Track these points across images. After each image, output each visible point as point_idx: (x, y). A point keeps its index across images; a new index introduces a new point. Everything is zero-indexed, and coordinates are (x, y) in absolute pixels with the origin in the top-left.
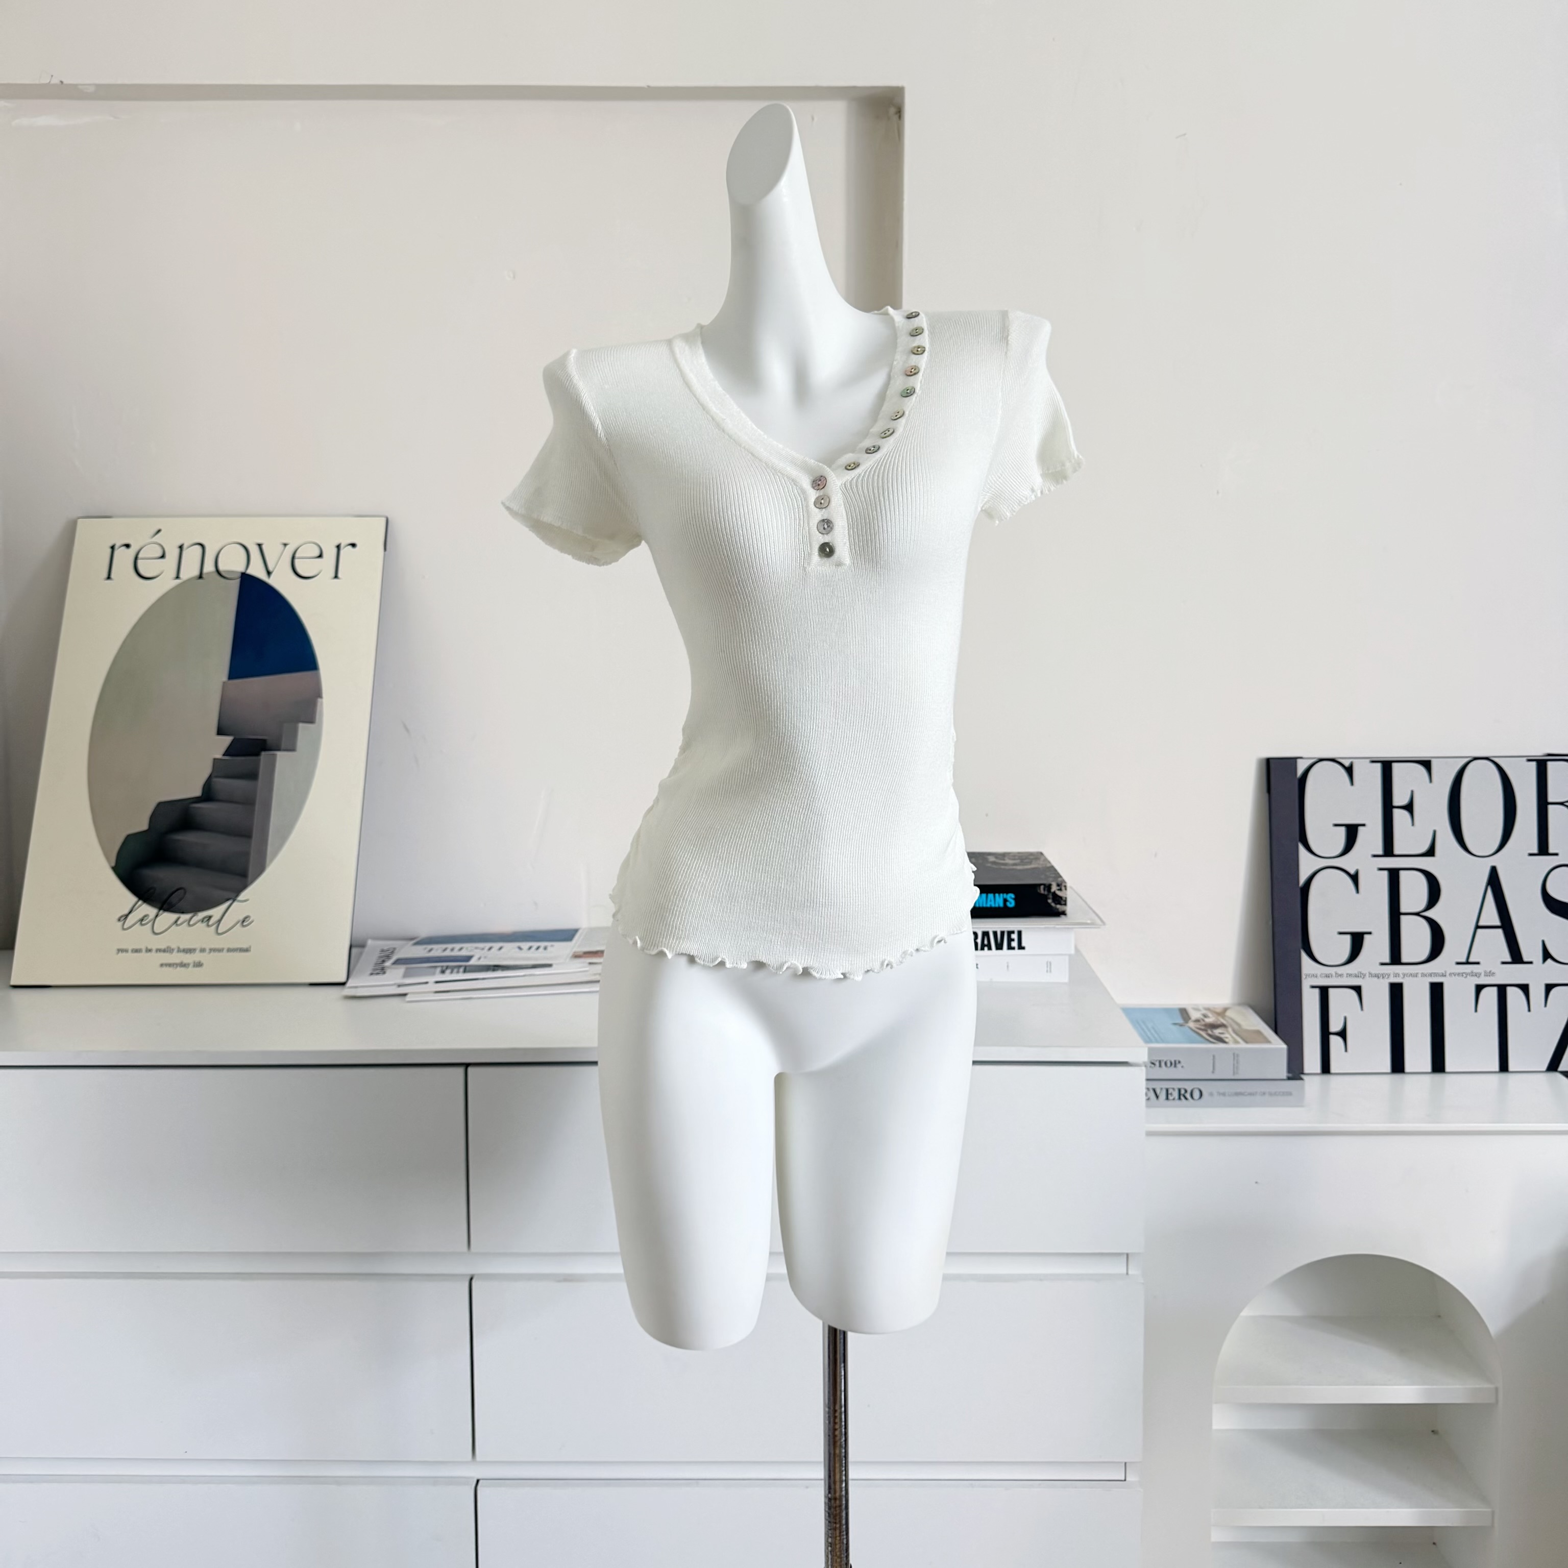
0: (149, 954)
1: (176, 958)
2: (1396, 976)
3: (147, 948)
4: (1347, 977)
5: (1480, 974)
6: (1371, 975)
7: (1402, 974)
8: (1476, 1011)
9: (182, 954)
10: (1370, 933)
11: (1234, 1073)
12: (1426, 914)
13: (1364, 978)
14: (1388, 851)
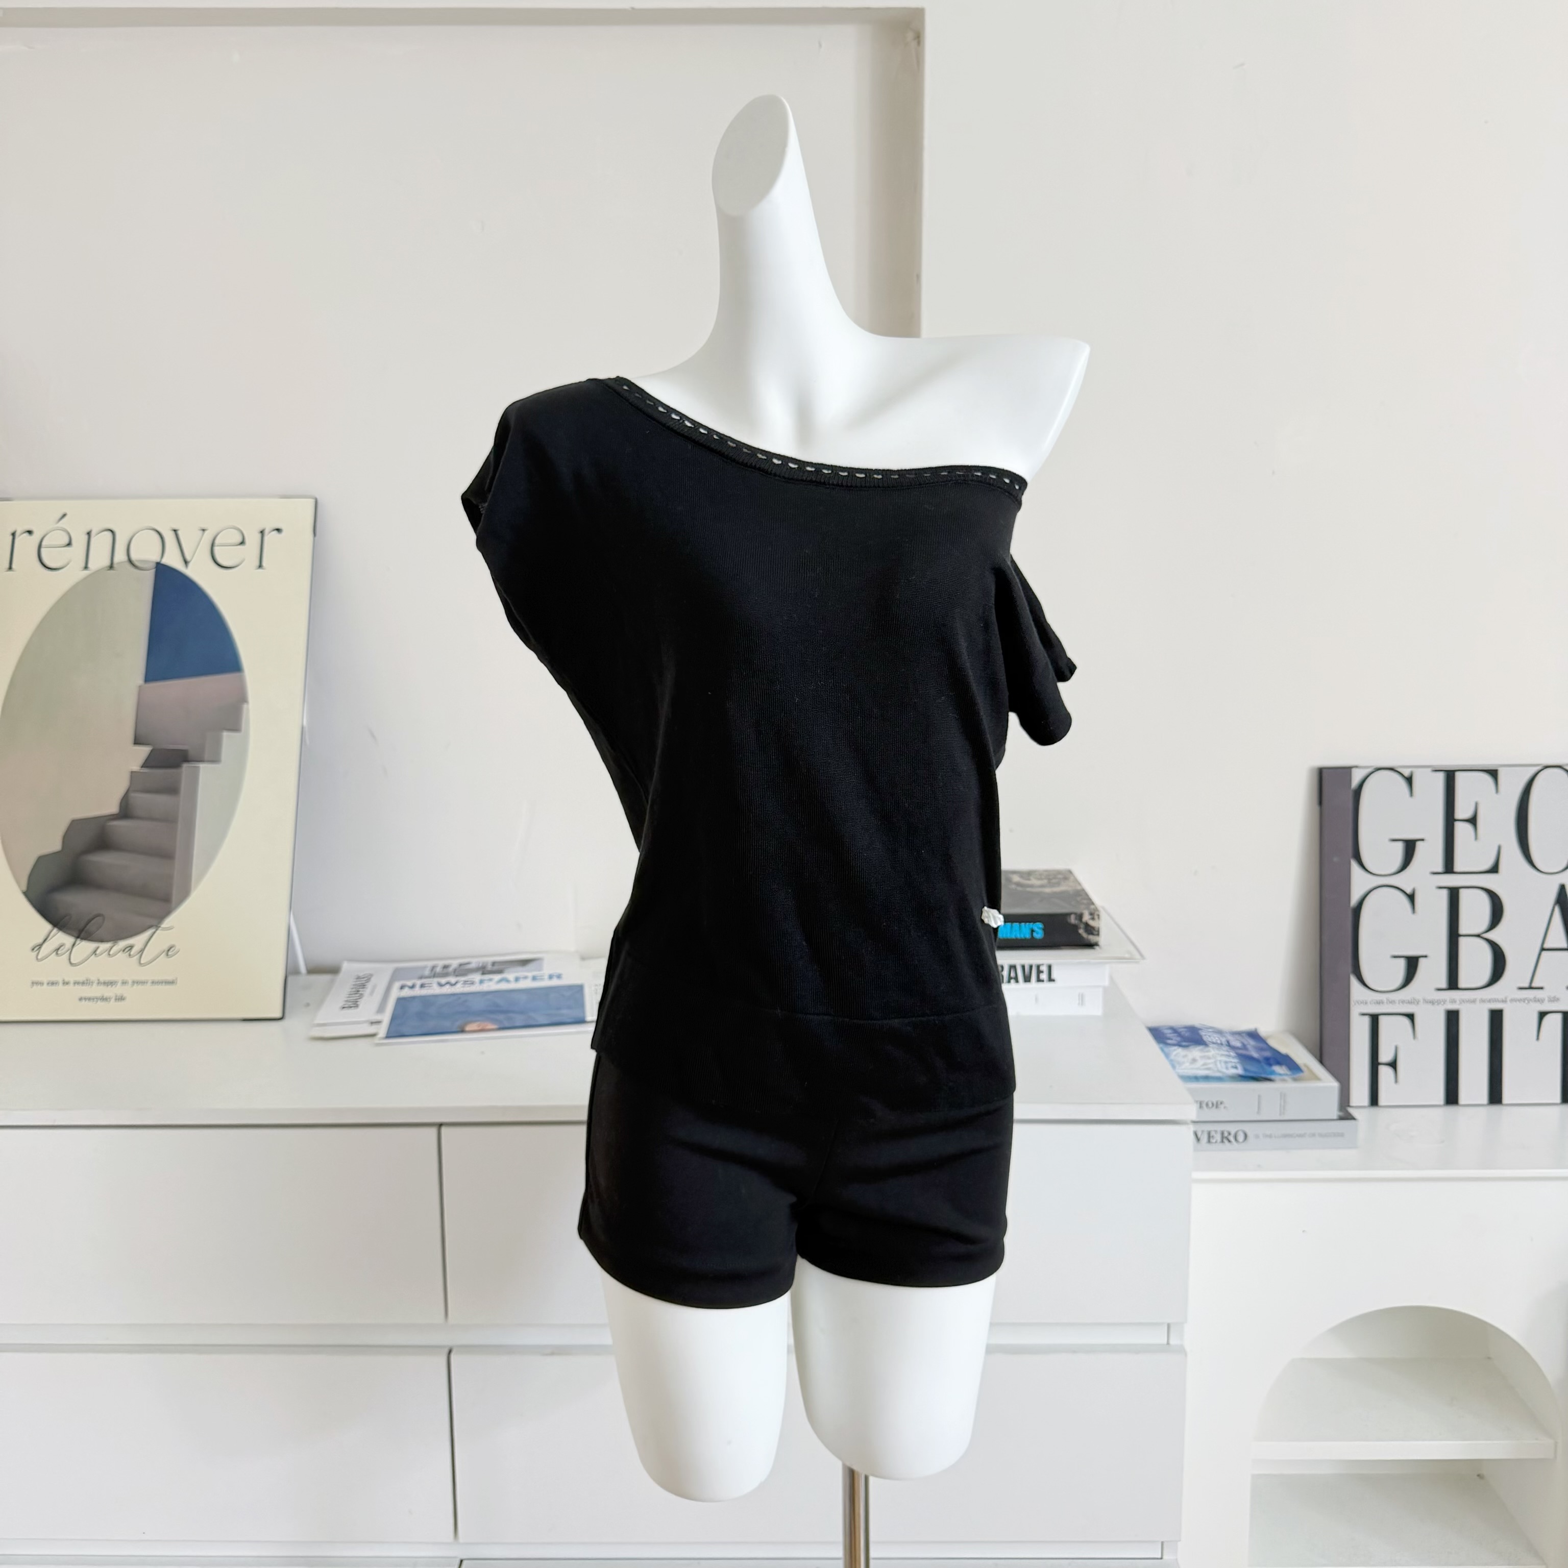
0: (66, 987)
1: (96, 991)
2: (1452, 1002)
3: (64, 980)
4: (1399, 1003)
5: (1544, 1000)
6: (1426, 1002)
7: (1459, 1001)
8: (1538, 1038)
9: (102, 987)
10: (1426, 956)
11: (1280, 1114)
12: (1488, 936)
13: (1418, 1003)
14: (1449, 867)
